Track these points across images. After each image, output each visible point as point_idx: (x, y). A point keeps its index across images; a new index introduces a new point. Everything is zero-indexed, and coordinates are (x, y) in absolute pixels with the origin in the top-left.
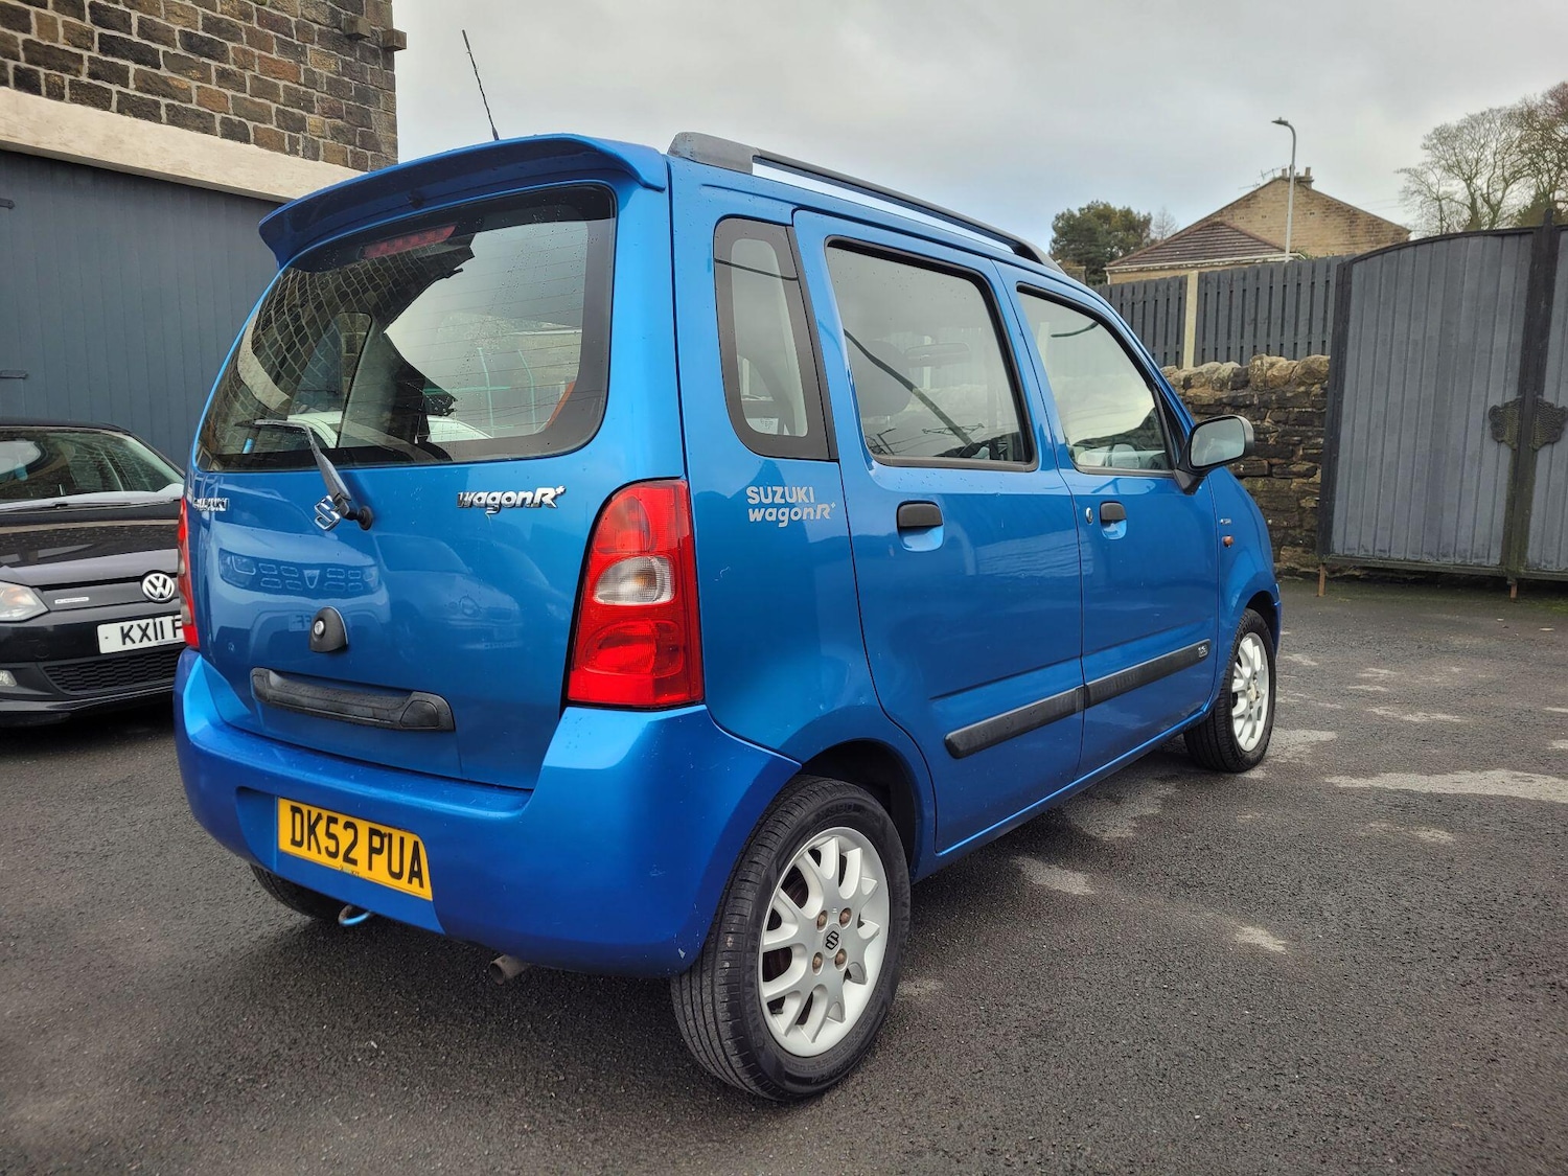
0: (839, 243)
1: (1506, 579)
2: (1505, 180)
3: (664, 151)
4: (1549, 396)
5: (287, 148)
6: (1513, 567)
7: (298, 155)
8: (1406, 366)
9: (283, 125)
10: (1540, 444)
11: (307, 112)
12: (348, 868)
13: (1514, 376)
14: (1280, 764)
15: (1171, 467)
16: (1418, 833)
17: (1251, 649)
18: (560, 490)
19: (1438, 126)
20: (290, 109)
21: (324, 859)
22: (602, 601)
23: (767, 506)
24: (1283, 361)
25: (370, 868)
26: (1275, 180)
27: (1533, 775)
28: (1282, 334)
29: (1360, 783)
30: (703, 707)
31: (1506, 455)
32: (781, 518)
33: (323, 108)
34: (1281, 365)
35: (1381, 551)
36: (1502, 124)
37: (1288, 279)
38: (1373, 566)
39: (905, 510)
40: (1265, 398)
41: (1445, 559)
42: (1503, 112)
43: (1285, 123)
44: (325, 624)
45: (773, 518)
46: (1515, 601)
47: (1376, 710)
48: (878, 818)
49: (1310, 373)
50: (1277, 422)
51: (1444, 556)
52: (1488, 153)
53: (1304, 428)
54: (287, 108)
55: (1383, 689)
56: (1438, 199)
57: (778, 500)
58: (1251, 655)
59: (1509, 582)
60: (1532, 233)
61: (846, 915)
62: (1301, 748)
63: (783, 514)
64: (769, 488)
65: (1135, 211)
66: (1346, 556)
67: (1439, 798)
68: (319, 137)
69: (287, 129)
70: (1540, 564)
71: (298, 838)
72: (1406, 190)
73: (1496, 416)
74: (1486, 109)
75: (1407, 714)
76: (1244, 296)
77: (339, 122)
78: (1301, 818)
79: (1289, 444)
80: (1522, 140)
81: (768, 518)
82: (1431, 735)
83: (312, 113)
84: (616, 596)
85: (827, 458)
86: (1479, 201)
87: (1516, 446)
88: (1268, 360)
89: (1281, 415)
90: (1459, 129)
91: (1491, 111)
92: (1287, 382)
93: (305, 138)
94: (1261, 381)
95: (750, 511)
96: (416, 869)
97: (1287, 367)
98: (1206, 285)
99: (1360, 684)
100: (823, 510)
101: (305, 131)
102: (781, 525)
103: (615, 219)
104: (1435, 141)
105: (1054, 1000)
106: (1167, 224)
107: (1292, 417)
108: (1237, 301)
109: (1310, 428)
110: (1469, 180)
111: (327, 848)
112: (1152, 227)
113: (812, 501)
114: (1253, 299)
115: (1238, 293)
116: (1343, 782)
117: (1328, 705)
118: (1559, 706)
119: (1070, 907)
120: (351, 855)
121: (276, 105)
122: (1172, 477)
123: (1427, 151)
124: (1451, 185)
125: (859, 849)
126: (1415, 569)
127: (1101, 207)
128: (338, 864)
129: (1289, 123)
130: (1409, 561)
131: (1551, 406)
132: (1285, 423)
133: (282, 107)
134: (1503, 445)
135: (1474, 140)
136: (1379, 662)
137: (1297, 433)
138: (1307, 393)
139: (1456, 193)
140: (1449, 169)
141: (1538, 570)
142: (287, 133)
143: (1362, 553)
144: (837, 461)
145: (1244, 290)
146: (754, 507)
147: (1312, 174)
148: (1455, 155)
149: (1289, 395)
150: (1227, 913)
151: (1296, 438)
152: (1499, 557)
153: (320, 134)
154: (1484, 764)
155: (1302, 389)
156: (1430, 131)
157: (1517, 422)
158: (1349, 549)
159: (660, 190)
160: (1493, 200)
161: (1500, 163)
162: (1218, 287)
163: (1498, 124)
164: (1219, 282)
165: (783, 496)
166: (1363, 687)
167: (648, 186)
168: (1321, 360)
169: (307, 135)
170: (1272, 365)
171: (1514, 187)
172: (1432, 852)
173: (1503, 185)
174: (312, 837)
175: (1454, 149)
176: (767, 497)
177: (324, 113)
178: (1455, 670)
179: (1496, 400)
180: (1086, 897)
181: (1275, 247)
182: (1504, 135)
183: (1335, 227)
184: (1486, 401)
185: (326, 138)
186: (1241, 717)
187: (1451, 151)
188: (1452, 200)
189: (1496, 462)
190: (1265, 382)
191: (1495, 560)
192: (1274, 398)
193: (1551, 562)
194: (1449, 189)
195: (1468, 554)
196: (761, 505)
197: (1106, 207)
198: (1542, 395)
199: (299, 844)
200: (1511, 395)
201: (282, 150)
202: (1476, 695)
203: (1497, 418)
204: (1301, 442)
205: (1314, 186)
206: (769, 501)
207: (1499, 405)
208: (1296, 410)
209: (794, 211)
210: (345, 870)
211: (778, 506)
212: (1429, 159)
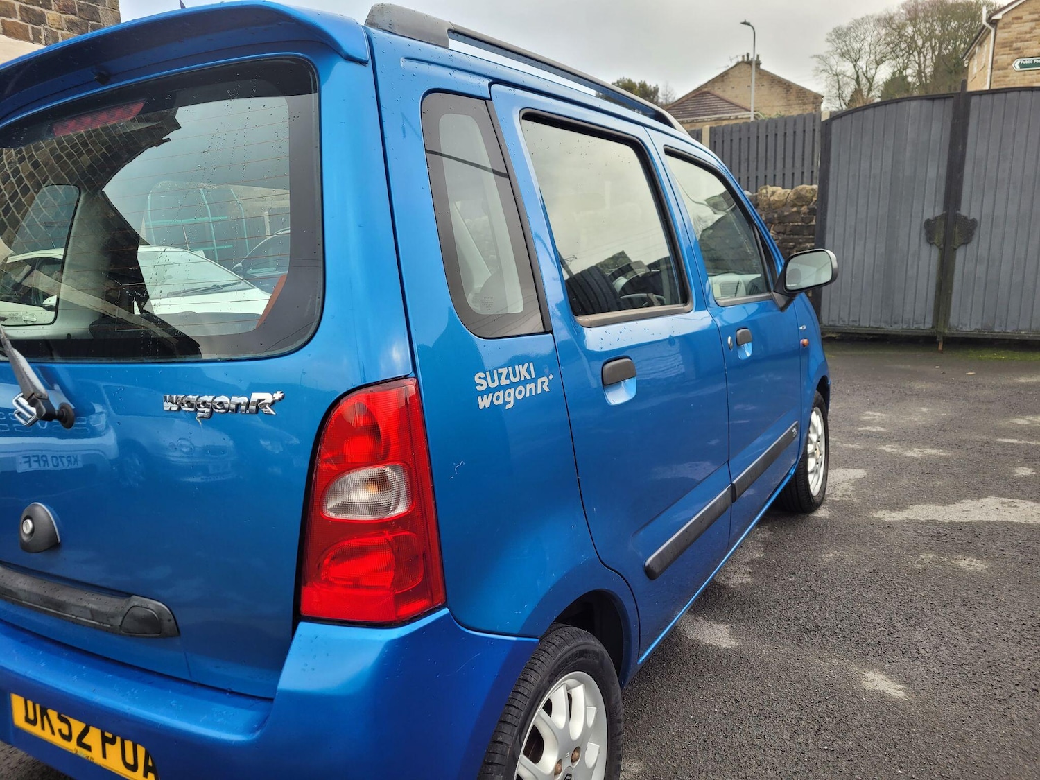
0: (531, 116)
1: (935, 338)
2: (876, 62)
3: (362, 22)
4: (964, 212)
5: (31, 37)
6: (941, 329)
7: (41, 43)
8: (869, 192)
9: (26, 19)
10: (958, 245)
11: (46, 9)
12: (83, 753)
13: (941, 197)
14: (835, 501)
15: (769, 290)
16: (958, 562)
17: (816, 419)
18: (278, 395)
19: (835, 27)
20: (31, 7)
21: (58, 740)
22: (332, 515)
23: (493, 390)
24: (779, 190)
25: (104, 756)
26: (738, 64)
27: (1015, 500)
28: (766, 169)
29: (899, 516)
30: (446, 611)
31: (935, 254)
32: (507, 399)
33: (59, 6)
34: (777, 193)
35: (853, 321)
36: (874, 25)
37: (769, 131)
38: (849, 331)
39: (610, 368)
40: (770, 216)
41: (896, 326)
42: (875, 18)
43: (748, 24)
44: (33, 523)
45: (501, 401)
46: (941, 352)
47: (884, 448)
48: (596, 654)
49: (800, 199)
50: (778, 233)
51: (896, 323)
52: (866, 44)
53: (796, 237)
54: (28, 6)
55: (882, 429)
56: (837, 75)
57: (504, 382)
58: (816, 425)
59: (938, 340)
60: (953, 97)
61: (576, 754)
62: (845, 486)
63: (509, 395)
64: (495, 372)
65: (648, 84)
66: (830, 326)
67: (958, 527)
68: (57, 29)
69: (30, 22)
70: (958, 327)
71: (31, 716)
72: (817, 69)
73: (929, 227)
74: (864, 16)
75: (906, 450)
76: (740, 142)
77: (73, 17)
78: (869, 553)
79: (787, 248)
80: (887, 34)
81: (496, 403)
82: (930, 468)
83: (50, 9)
84: (346, 507)
85: (542, 330)
86: (861, 76)
87: (942, 246)
88: (771, 189)
89: (780, 228)
90: (849, 29)
91: (867, 16)
92: (785, 205)
93: (46, 29)
94: (767, 205)
95: (479, 398)
96: (150, 764)
97: (784, 194)
98: (715, 135)
99: (866, 426)
100: (543, 383)
101: (45, 24)
102: (508, 407)
103: (317, 94)
104: (834, 37)
105: (740, 773)
106: (669, 92)
107: (788, 229)
108: (736, 145)
109: (801, 236)
110: (855, 62)
111: (60, 731)
112: (660, 94)
113: (533, 376)
114: (746, 144)
115: (736, 141)
116: (887, 516)
117: (851, 446)
118: (1004, 437)
119: (724, 663)
120: (85, 741)
121: (19, 3)
122: (771, 298)
123: (829, 44)
124: (844, 66)
125: (582, 685)
126: (875, 332)
127: (627, 82)
128: (72, 746)
129: (751, 24)
130: (872, 327)
131: (965, 218)
132: (784, 233)
133: (24, 5)
134: (933, 247)
135: (857, 36)
136: (872, 405)
137: (792, 240)
138: (798, 212)
139: (847, 71)
140: (843, 55)
141: (957, 331)
142: (30, 26)
143: (841, 323)
144: (551, 332)
145: (740, 139)
146: (483, 393)
147: (760, 59)
148: (847, 46)
149: (786, 213)
150: (847, 658)
151: (791, 244)
152: (931, 322)
153: (57, 26)
154: (977, 493)
155: (795, 209)
156: (830, 30)
157: (943, 229)
158: (833, 321)
159: (362, 63)
160: (869, 75)
161: (873, 51)
162: (723, 137)
163: (872, 25)
164: (723, 133)
165: (508, 377)
166: (868, 428)
167: (350, 59)
168: (809, 188)
169: (47, 27)
170: (773, 193)
171: (882, 66)
172: (973, 579)
173: (874, 66)
174: (45, 718)
175: (845, 42)
176: (493, 381)
177: (60, 10)
178: (924, 410)
179: (929, 215)
180: (734, 650)
181: (742, 108)
182: (875, 33)
183: (778, 94)
184: (922, 216)
185: (63, 30)
186: (812, 472)
187: (844, 43)
188: (845, 76)
189: (929, 258)
190: (769, 204)
191: (929, 325)
192: (776, 216)
193: (966, 325)
194: (843, 69)
195: (911, 321)
196: (489, 390)
197: (630, 81)
198: (959, 210)
199: (34, 723)
200: (939, 211)
201: (27, 39)
202: (946, 430)
203: (929, 228)
204: (794, 246)
205: (762, 67)
206: (495, 384)
207: (931, 218)
208: (791, 224)
209: (490, 85)
210: (79, 754)
211: (504, 388)
212: (831, 49)
